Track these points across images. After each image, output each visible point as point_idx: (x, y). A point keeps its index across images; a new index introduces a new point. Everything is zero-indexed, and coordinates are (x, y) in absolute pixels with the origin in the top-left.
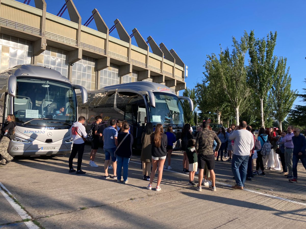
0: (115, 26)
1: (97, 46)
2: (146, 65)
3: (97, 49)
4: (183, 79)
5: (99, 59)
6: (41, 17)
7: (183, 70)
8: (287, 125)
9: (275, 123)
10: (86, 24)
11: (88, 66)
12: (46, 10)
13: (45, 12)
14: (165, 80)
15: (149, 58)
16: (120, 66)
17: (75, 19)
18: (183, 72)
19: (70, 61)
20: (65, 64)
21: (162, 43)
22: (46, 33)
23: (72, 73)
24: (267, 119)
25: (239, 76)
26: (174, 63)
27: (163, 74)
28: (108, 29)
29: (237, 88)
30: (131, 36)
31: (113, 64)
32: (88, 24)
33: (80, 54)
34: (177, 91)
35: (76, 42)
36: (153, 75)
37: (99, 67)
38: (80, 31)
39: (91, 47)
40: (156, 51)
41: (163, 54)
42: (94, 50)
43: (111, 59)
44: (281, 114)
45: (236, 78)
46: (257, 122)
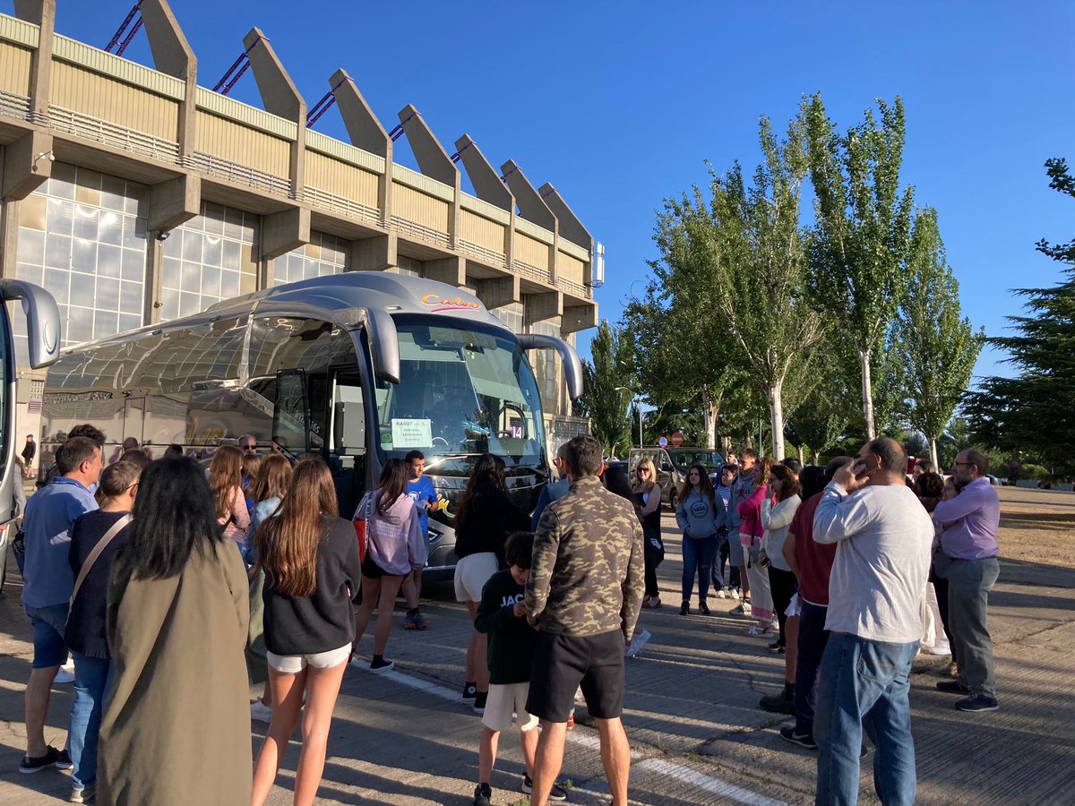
0: (331, 97)
1: (258, 167)
2: (451, 240)
3: (260, 179)
4: (589, 292)
5: (269, 215)
6: (33, 51)
7: (587, 260)
8: (949, 448)
9: (911, 443)
10: (224, 86)
11: (228, 244)
12: (52, 24)
13: (48, 32)
14: (522, 295)
15: (460, 214)
16: (349, 241)
17: (171, 62)
18: (586, 265)
19: (155, 223)
20: (136, 233)
21: (510, 162)
22: (52, 113)
23: (162, 268)
24: (886, 428)
25: (780, 267)
26: (554, 232)
27: (512, 274)
28: (301, 106)
29: (773, 314)
30: (395, 134)
31: (323, 233)
32: (230, 86)
33: (192, 196)
34: (567, 333)
35: (177, 152)
36: (479, 274)
37: (269, 245)
38: (193, 108)
39: (235, 172)
40: (488, 189)
41: (514, 200)
42: (248, 180)
43: (314, 215)
44: (931, 409)
45: (769, 276)
46: (852, 441)
